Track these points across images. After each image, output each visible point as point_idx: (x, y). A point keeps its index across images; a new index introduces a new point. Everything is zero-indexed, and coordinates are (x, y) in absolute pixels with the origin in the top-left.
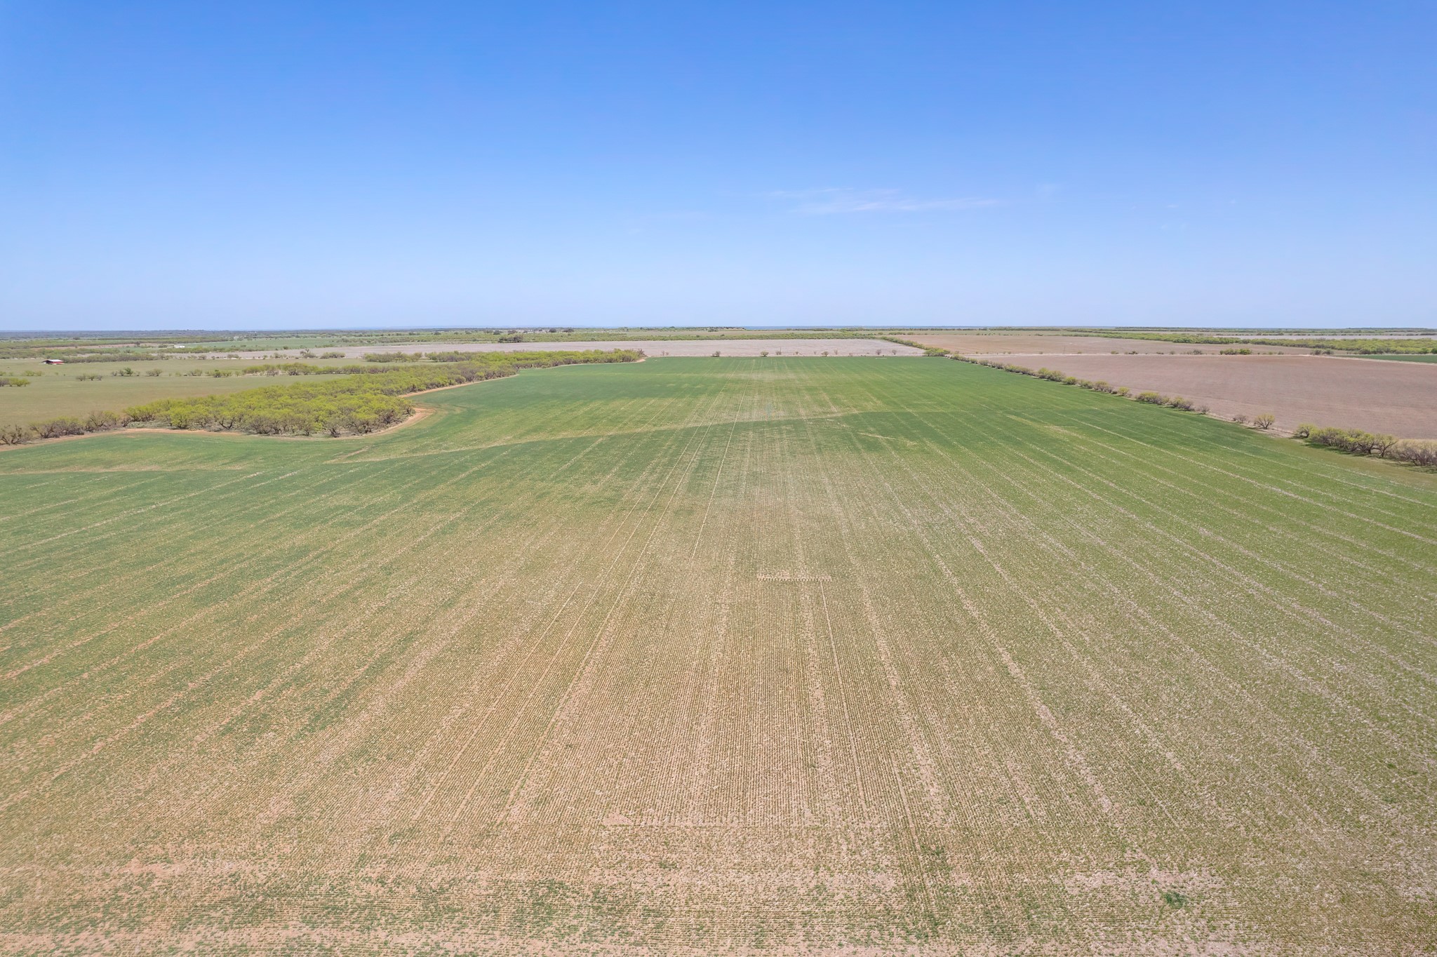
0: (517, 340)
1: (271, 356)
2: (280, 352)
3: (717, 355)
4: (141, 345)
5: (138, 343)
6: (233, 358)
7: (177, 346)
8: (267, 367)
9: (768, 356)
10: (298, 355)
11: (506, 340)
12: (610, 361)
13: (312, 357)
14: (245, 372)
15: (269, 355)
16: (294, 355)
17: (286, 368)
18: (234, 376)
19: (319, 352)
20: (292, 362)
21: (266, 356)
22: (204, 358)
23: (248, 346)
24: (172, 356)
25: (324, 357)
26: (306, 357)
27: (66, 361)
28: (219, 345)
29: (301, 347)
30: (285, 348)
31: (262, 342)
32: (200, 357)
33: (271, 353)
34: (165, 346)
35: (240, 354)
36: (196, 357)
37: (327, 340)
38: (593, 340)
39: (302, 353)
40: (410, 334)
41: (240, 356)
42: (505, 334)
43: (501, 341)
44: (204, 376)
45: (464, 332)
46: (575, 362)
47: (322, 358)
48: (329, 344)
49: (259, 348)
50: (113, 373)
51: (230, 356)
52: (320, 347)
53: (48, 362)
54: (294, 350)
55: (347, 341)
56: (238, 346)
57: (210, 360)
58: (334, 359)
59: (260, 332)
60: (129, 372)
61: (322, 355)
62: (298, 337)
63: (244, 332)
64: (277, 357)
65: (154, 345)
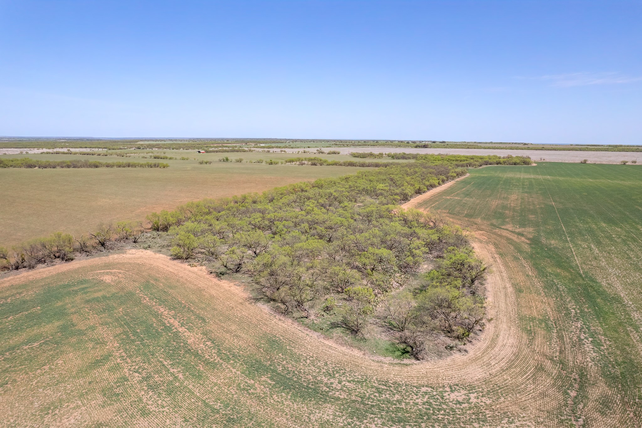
0: (425, 146)
1: (302, 152)
2: (307, 150)
3: (585, 162)
4: (248, 144)
5: (246, 143)
6: (283, 152)
7: (261, 145)
8: (299, 159)
9: (627, 164)
10: (316, 152)
11: (419, 146)
12: (515, 164)
13: (322, 153)
14: (286, 162)
15: (301, 151)
16: (313, 151)
17: (310, 160)
18: (280, 164)
19: (326, 150)
20: (313, 156)
21: (299, 152)
22: (269, 152)
23: (292, 146)
24: (254, 150)
25: (329, 154)
26: (319, 153)
27: (207, 152)
28: (279, 145)
29: (316, 147)
30: (309, 147)
31: (298, 144)
32: (267, 151)
33: (301, 150)
34: (257, 145)
35: (286, 150)
36: (265, 151)
37: (327, 144)
38: (468, 148)
39: (317, 150)
40: (364, 142)
41: (286, 151)
42: (418, 144)
43: (416, 147)
44: (264, 163)
45: (389, 142)
46: (490, 164)
47: (328, 154)
48: (329, 146)
49: (296, 147)
50: (219, 160)
51: (281, 151)
52: (325, 147)
53: (199, 152)
54: (313, 149)
55: (336, 145)
56: (288, 145)
57: (271, 153)
58: (334, 155)
59: (298, 140)
60: (227, 160)
61: (328, 152)
62: (314, 142)
63: (292, 139)
64: (304, 152)
65: (252, 144)
